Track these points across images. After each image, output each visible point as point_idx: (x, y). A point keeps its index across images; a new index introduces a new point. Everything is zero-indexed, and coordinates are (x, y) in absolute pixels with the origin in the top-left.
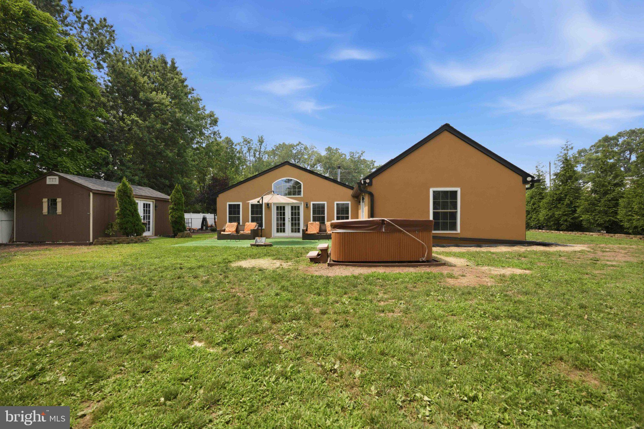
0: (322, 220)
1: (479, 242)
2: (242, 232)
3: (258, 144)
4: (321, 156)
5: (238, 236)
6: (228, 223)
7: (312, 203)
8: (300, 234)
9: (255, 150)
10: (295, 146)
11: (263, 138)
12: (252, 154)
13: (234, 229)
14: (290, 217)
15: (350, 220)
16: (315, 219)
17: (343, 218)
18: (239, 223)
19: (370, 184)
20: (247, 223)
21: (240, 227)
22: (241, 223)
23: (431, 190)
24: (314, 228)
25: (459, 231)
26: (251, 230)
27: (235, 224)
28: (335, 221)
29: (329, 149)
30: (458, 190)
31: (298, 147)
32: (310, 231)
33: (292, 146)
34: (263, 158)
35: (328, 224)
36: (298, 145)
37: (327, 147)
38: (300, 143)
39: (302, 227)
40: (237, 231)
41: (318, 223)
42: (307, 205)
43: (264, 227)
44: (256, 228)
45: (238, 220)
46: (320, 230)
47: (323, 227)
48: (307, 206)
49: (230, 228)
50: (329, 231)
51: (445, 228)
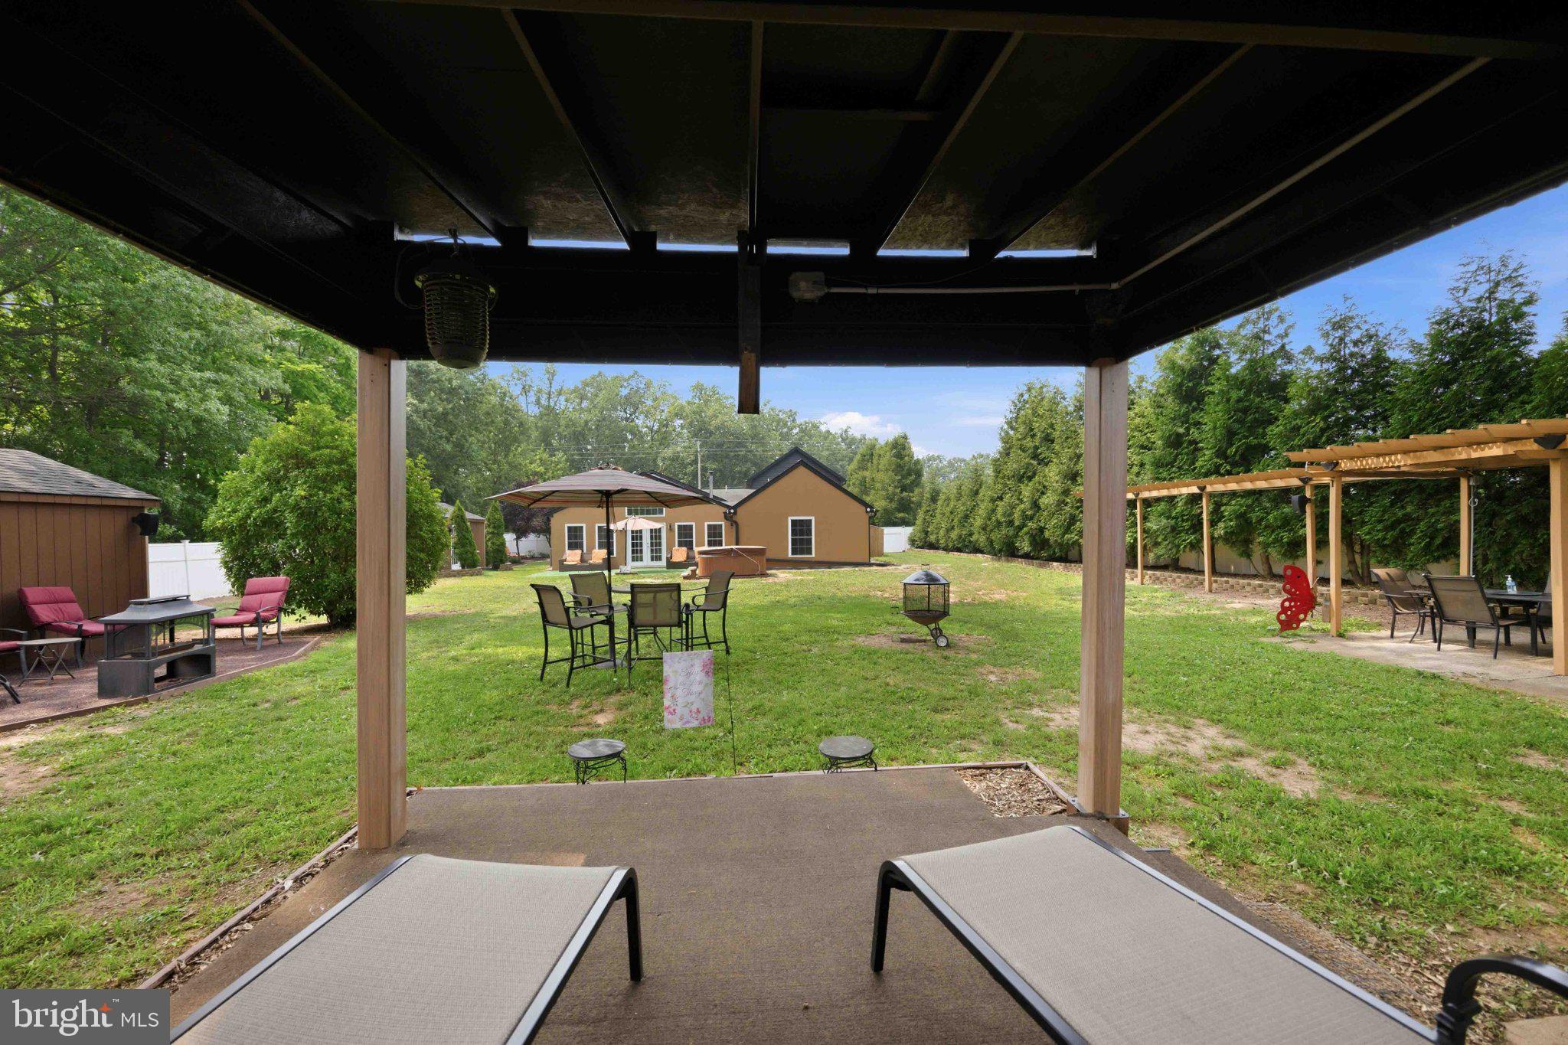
0: (689, 545)
1: (830, 564)
2: (589, 561)
5: (584, 566)
6: (568, 552)
7: (677, 524)
8: (664, 563)
13: (578, 558)
14: (649, 541)
15: (724, 547)
16: (680, 544)
17: (715, 545)
18: (583, 552)
19: (735, 513)
20: (594, 551)
21: (584, 556)
22: (586, 551)
23: (790, 519)
24: (680, 555)
25: (814, 554)
26: (601, 559)
27: (579, 552)
28: (706, 548)
30: (813, 518)
32: (675, 559)
35: (696, 549)
36: (633, 377)
39: (664, 555)
40: (582, 560)
41: (685, 549)
42: (670, 527)
43: (615, 555)
45: (581, 547)
46: (688, 557)
47: (691, 553)
48: (670, 529)
49: (572, 556)
50: (698, 558)
51: (802, 553)
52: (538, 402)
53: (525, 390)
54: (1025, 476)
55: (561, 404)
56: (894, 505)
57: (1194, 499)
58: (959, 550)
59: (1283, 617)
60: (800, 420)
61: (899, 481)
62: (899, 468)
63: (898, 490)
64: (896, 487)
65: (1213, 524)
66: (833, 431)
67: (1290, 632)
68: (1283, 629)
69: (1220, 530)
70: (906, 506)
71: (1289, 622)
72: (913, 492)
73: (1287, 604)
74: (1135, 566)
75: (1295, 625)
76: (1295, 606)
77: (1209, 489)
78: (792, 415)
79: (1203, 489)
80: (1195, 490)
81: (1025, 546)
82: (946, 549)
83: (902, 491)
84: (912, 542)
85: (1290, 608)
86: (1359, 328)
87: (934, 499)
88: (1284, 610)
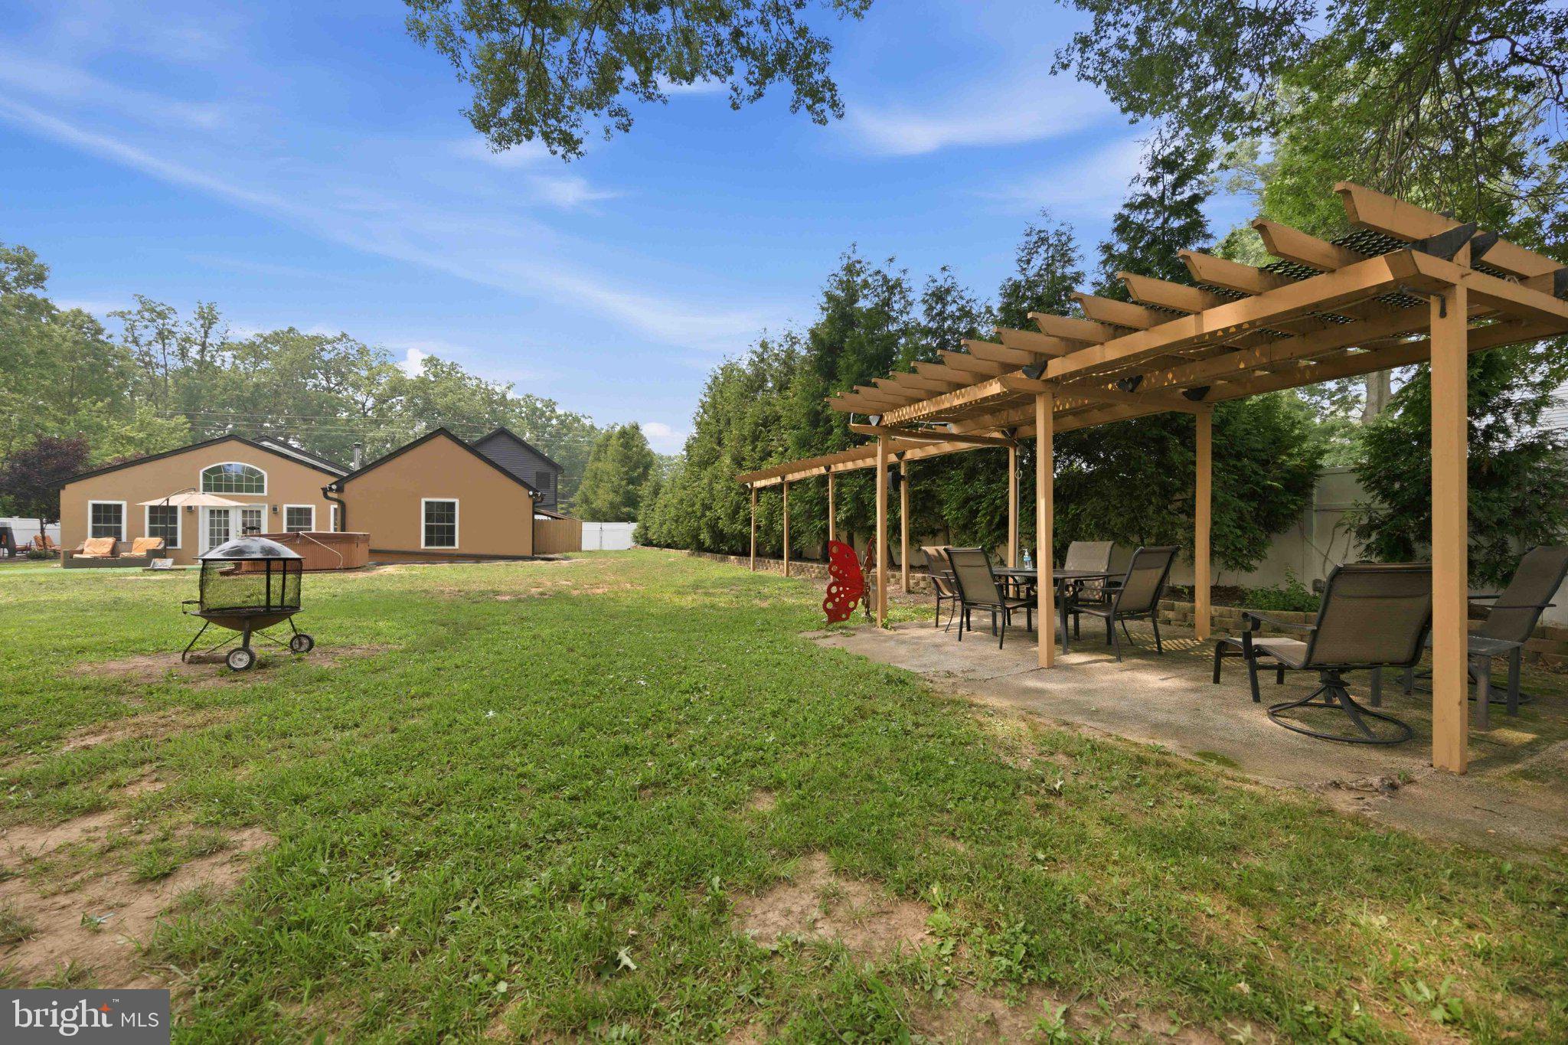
1: (478, 558)
2: (126, 554)
3: (198, 324)
4: (402, 380)
5: (113, 559)
6: (90, 538)
7: (286, 506)
9: (187, 340)
10: (328, 342)
11: (217, 309)
12: (173, 346)
13: (106, 549)
14: (240, 528)
18: (119, 539)
20: (139, 539)
21: (120, 546)
22: (124, 538)
23: (423, 501)
25: (457, 546)
26: (148, 551)
27: (110, 541)
29: (431, 362)
30: (457, 501)
31: (341, 347)
33: (319, 341)
34: (218, 363)
36: (340, 340)
37: (426, 357)
38: (344, 335)
40: (114, 551)
42: (275, 509)
43: (179, 545)
44: (160, 547)
45: (117, 533)
49: (98, 547)
51: (440, 543)
52: (184, 354)
53: (163, 336)
54: (704, 464)
55: (226, 360)
56: (618, 499)
57: (822, 481)
58: (669, 546)
59: (830, 605)
60: (559, 411)
61: (627, 473)
62: (625, 459)
63: (624, 483)
64: (622, 479)
65: (837, 508)
66: (598, 426)
67: (839, 624)
68: (830, 621)
69: (842, 516)
70: (632, 501)
71: (837, 612)
72: (641, 485)
73: (834, 590)
74: (748, 555)
75: (844, 616)
76: (844, 591)
77: (833, 469)
78: (550, 404)
79: (828, 469)
80: (823, 470)
81: (705, 536)
82: (658, 545)
83: (628, 484)
84: (636, 539)
85: (838, 594)
86: (955, 302)
87: (656, 492)
88: (831, 597)
